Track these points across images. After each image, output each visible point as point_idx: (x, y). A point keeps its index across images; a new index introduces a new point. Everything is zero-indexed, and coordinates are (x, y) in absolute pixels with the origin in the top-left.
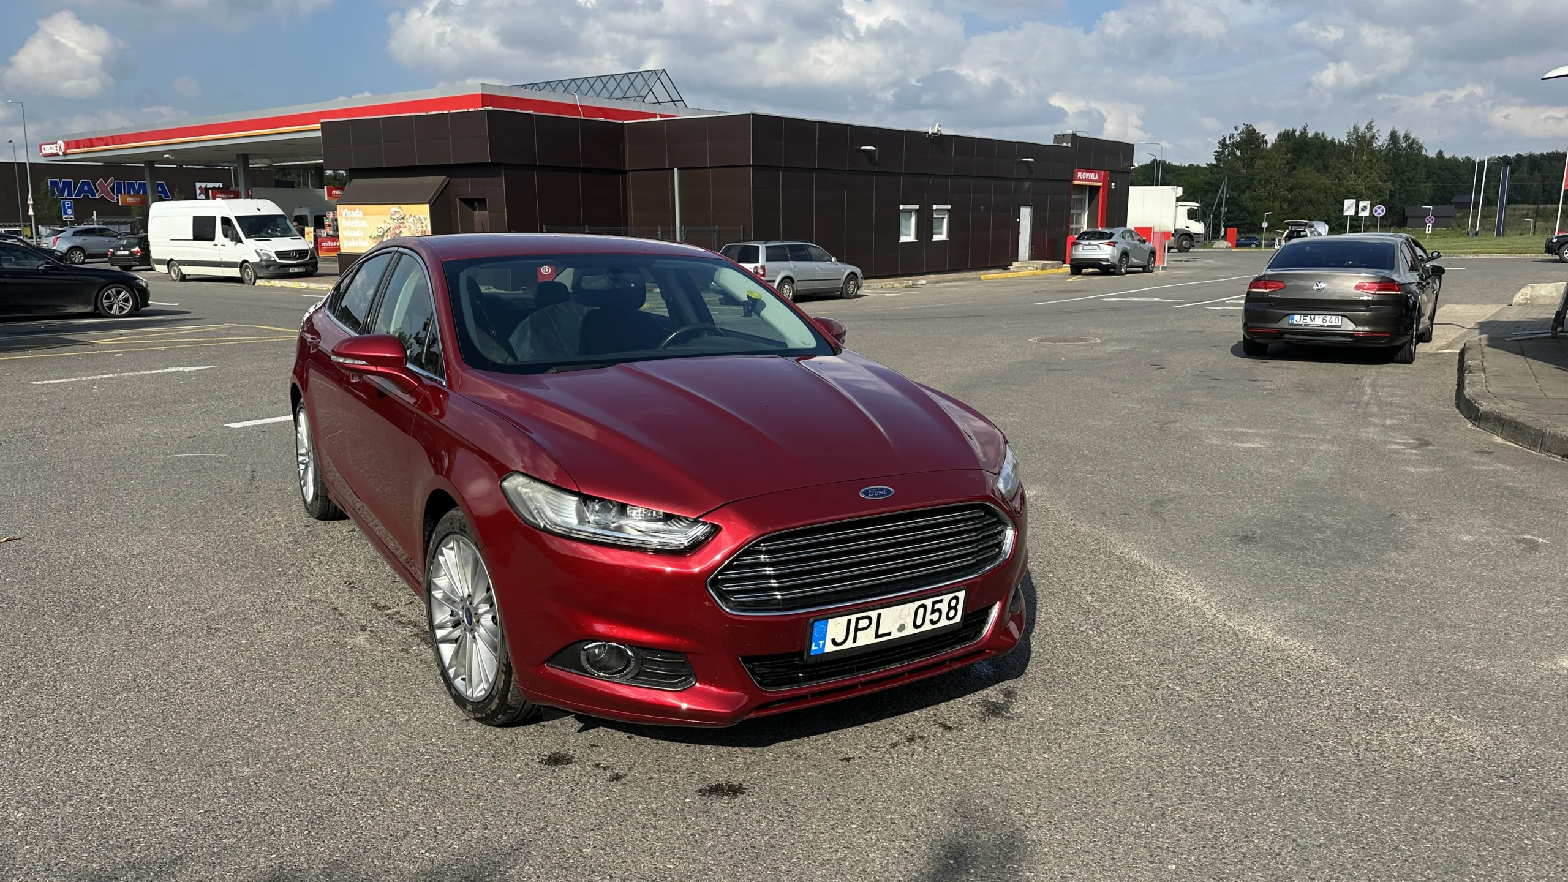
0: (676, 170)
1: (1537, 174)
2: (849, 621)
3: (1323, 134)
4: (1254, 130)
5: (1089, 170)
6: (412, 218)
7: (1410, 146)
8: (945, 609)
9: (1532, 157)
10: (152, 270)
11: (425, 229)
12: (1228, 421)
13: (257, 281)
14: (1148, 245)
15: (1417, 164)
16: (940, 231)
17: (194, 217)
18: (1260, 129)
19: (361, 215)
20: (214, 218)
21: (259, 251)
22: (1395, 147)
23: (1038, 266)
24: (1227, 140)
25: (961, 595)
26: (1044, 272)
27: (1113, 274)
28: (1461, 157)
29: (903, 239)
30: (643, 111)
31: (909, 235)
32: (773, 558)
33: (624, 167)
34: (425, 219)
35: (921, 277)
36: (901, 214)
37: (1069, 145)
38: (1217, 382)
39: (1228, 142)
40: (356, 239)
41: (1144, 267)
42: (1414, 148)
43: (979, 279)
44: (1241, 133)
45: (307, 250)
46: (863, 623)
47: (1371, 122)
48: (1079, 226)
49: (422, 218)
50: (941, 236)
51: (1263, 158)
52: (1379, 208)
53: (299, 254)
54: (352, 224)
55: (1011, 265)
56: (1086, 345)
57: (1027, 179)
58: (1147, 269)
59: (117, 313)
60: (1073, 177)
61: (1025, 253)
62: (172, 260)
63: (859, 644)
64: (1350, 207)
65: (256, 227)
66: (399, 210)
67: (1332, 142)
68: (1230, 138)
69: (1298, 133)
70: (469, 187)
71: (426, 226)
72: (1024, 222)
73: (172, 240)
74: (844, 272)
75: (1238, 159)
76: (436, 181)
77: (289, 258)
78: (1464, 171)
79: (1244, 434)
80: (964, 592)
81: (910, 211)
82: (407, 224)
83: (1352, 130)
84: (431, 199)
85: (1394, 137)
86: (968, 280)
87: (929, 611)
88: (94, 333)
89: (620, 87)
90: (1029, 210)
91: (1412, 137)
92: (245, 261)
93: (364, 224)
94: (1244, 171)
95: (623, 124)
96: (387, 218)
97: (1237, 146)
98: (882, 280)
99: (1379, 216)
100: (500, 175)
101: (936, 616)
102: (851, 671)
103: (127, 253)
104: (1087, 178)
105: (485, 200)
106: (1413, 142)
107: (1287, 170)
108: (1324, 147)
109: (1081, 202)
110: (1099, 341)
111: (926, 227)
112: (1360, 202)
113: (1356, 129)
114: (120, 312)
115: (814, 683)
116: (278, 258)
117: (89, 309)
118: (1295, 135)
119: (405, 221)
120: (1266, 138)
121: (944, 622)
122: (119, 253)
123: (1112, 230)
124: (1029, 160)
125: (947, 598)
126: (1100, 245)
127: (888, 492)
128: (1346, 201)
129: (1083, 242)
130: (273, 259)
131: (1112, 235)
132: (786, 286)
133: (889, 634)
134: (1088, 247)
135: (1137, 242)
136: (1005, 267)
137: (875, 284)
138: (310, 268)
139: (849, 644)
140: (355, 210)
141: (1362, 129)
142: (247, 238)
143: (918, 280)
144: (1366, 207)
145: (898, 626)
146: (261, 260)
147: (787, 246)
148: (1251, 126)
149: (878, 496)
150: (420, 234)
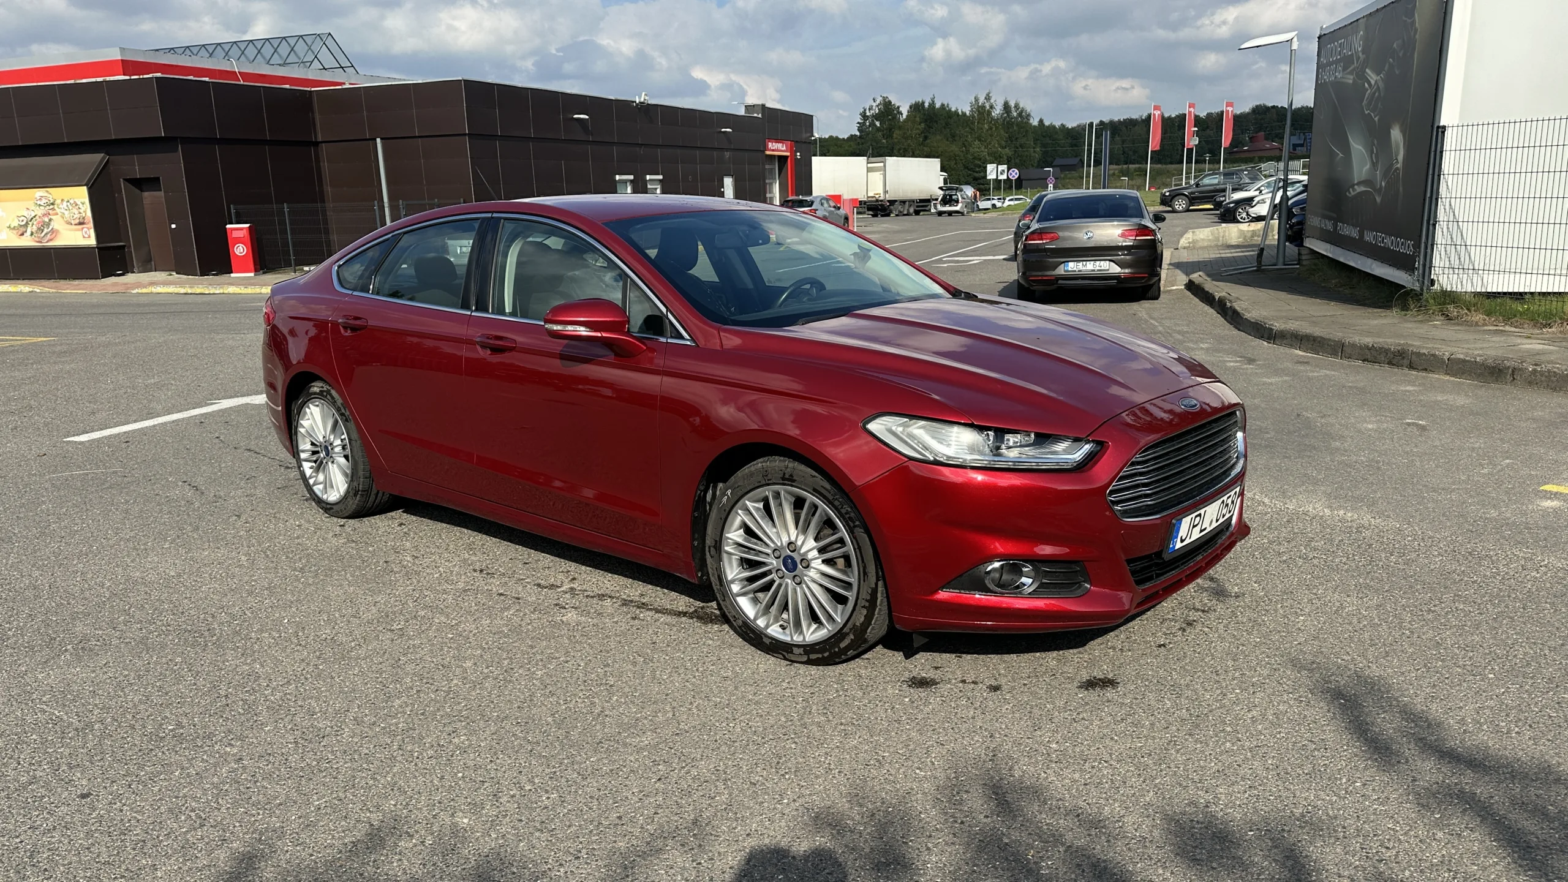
0: (378, 140)
1: (1117, 138)
3: (948, 104)
4: (890, 102)
5: (778, 141)
6: (65, 203)
7: (1020, 114)
8: (1230, 504)
9: (1112, 122)
11: (83, 214)
14: (842, 212)
15: (1027, 131)
18: (895, 101)
22: (1008, 115)
24: (867, 111)
28: (1057, 124)
30: (310, 78)
33: (316, 138)
34: (83, 204)
36: (618, 185)
37: (760, 116)
39: (868, 114)
42: (1024, 115)
44: (879, 105)
47: (989, 93)
49: (79, 203)
51: (900, 128)
52: (1013, 171)
57: (727, 150)
60: (766, 148)
64: (992, 171)
66: (46, 194)
67: (956, 112)
68: (869, 109)
69: (926, 105)
70: (136, 165)
71: (85, 212)
72: (728, 192)
75: (878, 129)
76: (94, 160)
78: (1061, 137)
81: (625, 182)
82: (58, 211)
83: (974, 100)
84: (89, 180)
85: (1006, 106)
87: (1224, 505)
89: (278, 53)
90: (731, 179)
91: (1021, 106)
94: (884, 141)
95: (311, 91)
96: (30, 204)
97: (876, 117)
99: (1014, 179)
100: (176, 150)
101: (1226, 510)
104: (777, 148)
105: (156, 179)
106: (1022, 111)
107: (921, 139)
108: (950, 117)
109: (772, 172)
112: (999, 166)
113: (976, 99)
118: (924, 106)
119: (56, 206)
120: (901, 109)
121: (1227, 515)
124: (728, 130)
125: (1232, 493)
128: (988, 165)
131: (812, 202)
135: (834, 209)
141: (982, 100)
144: (1003, 171)
148: (887, 97)
150: (77, 221)
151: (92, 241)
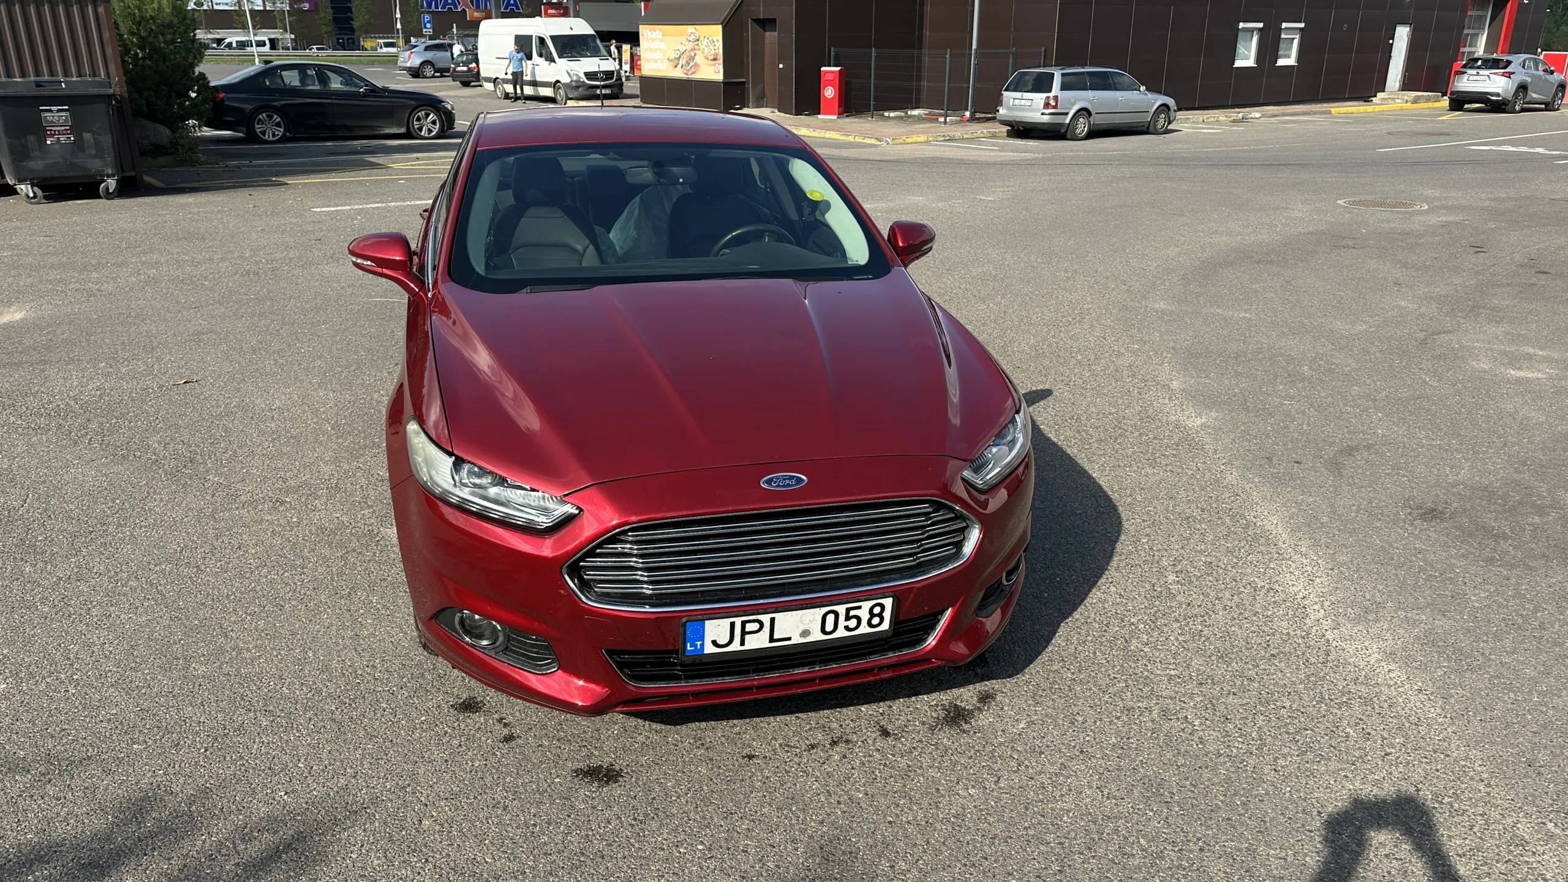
2: (733, 625)
6: (706, 40)
8: (865, 616)
10: (481, 86)
11: (717, 51)
12: (1519, 336)
13: (568, 102)
14: (1557, 77)
16: (1287, 52)
17: (516, 36)
19: (660, 36)
20: (531, 36)
21: (569, 71)
23: (1409, 99)
25: (888, 602)
26: (1415, 106)
27: (1504, 112)
29: (1238, 64)
31: (1246, 57)
32: (641, 549)
34: (718, 41)
35: (1257, 108)
36: (1240, 34)
38: (1543, 276)
40: (656, 61)
41: (1546, 104)
43: (1329, 113)
45: (613, 71)
46: (750, 627)
48: (1473, 49)
49: (715, 40)
50: (1288, 59)
53: (606, 75)
54: (652, 45)
55: (1375, 96)
56: (1406, 213)
58: (1550, 107)
59: (426, 135)
61: (1395, 82)
62: (497, 78)
63: (746, 647)
65: (570, 46)
66: (693, 31)
70: (761, 6)
71: (719, 49)
72: (1399, 44)
73: (497, 58)
74: (1154, 103)
77: (597, 79)
79: (1530, 357)
80: (891, 599)
81: (1252, 30)
82: (701, 47)
84: (724, 20)
86: (1315, 113)
87: (842, 617)
88: (397, 156)
90: (1408, 29)
92: (558, 81)
93: (662, 46)
96: (683, 39)
98: (1206, 112)
101: (853, 623)
102: (747, 672)
103: (465, 69)
105: (774, 20)
109: (1480, 20)
110: (1427, 207)
111: (1269, 48)
114: (429, 134)
115: (696, 682)
116: (587, 78)
117: (403, 130)
119: (700, 42)
121: (864, 629)
122: (459, 69)
123: (1510, 58)
125: (866, 605)
126: (1491, 76)
127: (800, 480)
129: (1470, 72)
130: (582, 80)
131: (1509, 63)
132: (1081, 120)
133: (789, 639)
134: (1475, 78)
135: (1542, 73)
136: (1366, 99)
137: (1195, 117)
138: (616, 90)
139: (735, 646)
140: (655, 31)
142: (560, 58)
143: (1250, 113)
145: (800, 631)
146: (572, 81)
147: (1088, 73)
149: (784, 486)
150: (712, 57)
151: (719, 77)
